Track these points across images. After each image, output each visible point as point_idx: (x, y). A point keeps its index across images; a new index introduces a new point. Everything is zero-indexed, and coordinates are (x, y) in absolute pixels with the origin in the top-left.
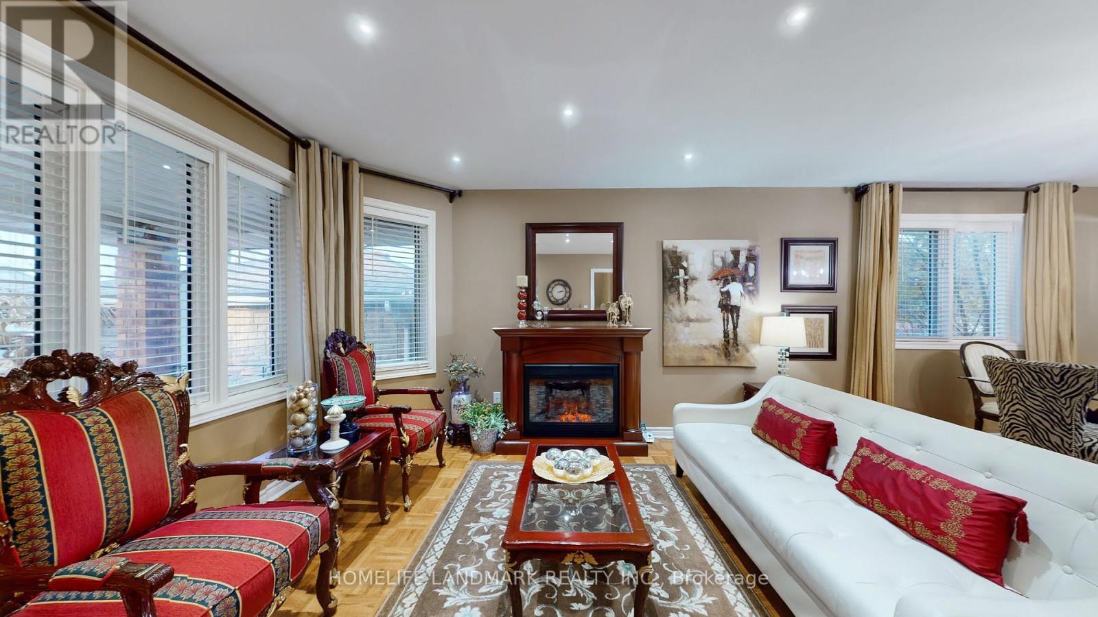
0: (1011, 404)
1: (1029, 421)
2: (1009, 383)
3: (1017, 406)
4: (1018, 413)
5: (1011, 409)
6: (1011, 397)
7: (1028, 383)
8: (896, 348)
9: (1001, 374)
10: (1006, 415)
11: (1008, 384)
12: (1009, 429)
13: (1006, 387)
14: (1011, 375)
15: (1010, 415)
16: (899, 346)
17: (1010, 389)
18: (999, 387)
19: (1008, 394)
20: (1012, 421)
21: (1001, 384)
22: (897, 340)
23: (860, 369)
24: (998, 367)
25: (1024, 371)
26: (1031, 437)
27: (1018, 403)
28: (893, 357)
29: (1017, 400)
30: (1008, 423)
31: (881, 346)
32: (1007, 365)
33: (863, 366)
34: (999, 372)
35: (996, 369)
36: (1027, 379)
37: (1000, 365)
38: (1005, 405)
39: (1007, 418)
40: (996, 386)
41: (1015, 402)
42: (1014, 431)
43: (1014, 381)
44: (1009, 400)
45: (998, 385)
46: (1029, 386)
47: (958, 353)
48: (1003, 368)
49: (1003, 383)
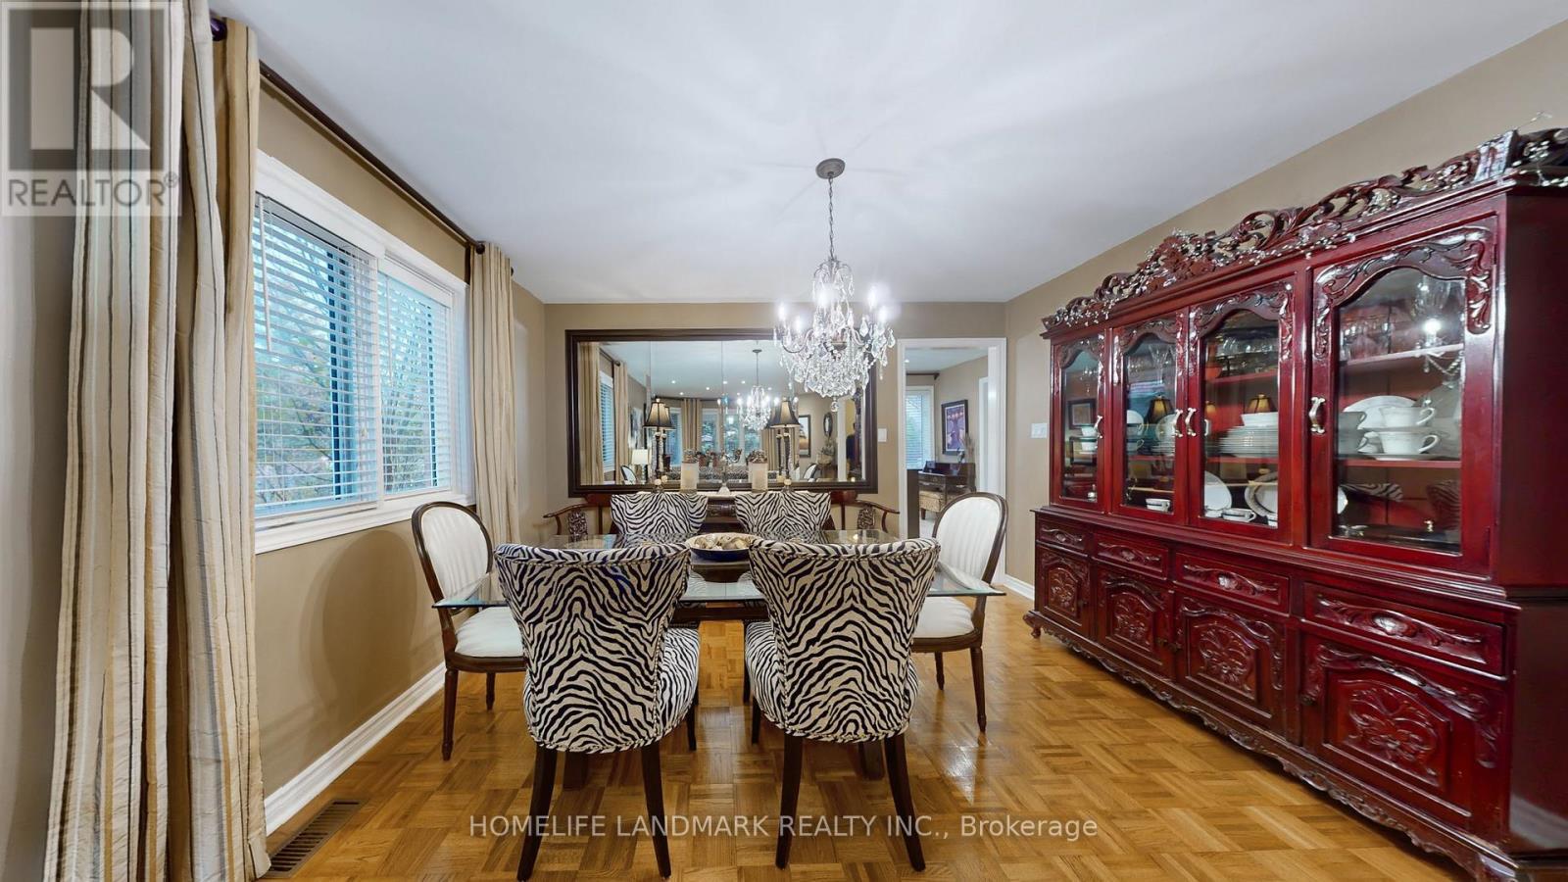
0: (566, 663)
1: (600, 694)
2: (567, 613)
3: (582, 665)
4: (581, 681)
5: (567, 675)
6: (568, 647)
7: (603, 607)
8: (257, 552)
9: (549, 594)
10: (551, 689)
11: (564, 618)
12: (559, 721)
13: (558, 626)
14: (570, 595)
15: (563, 689)
16: (266, 542)
17: (568, 629)
18: (541, 627)
19: (562, 642)
20: (567, 701)
21: (545, 619)
22: (258, 525)
23: (106, 678)
24: (542, 579)
25: (596, 580)
26: (601, 728)
27: (582, 658)
28: (250, 586)
29: (581, 652)
30: (556, 708)
31: (202, 565)
32: (562, 571)
33: (120, 670)
34: (543, 590)
35: (537, 584)
36: (600, 596)
37: (547, 573)
38: (551, 668)
39: (554, 697)
40: (535, 624)
41: (575, 656)
42: (568, 723)
43: (577, 607)
44: (565, 653)
45: (540, 620)
46: (604, 614)
47: (409, 527)
48: (555, 579)
49: (551, 617)
